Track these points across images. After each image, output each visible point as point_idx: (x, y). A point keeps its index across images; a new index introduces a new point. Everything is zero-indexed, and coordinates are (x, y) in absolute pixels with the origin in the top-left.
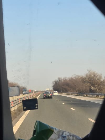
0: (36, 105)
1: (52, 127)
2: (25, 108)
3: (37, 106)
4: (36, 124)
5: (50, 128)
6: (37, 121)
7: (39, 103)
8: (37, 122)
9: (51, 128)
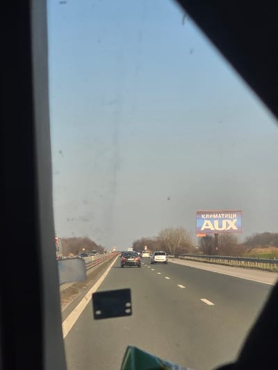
0: (128, 305)
1: (167, 363)
2: (98, 312)
3: (130, 308)
4: (128, 355)
5: (161, 365)
6: (128, 347)
7: (136, 301)
8: (130, 350)
9: (165, 366)
